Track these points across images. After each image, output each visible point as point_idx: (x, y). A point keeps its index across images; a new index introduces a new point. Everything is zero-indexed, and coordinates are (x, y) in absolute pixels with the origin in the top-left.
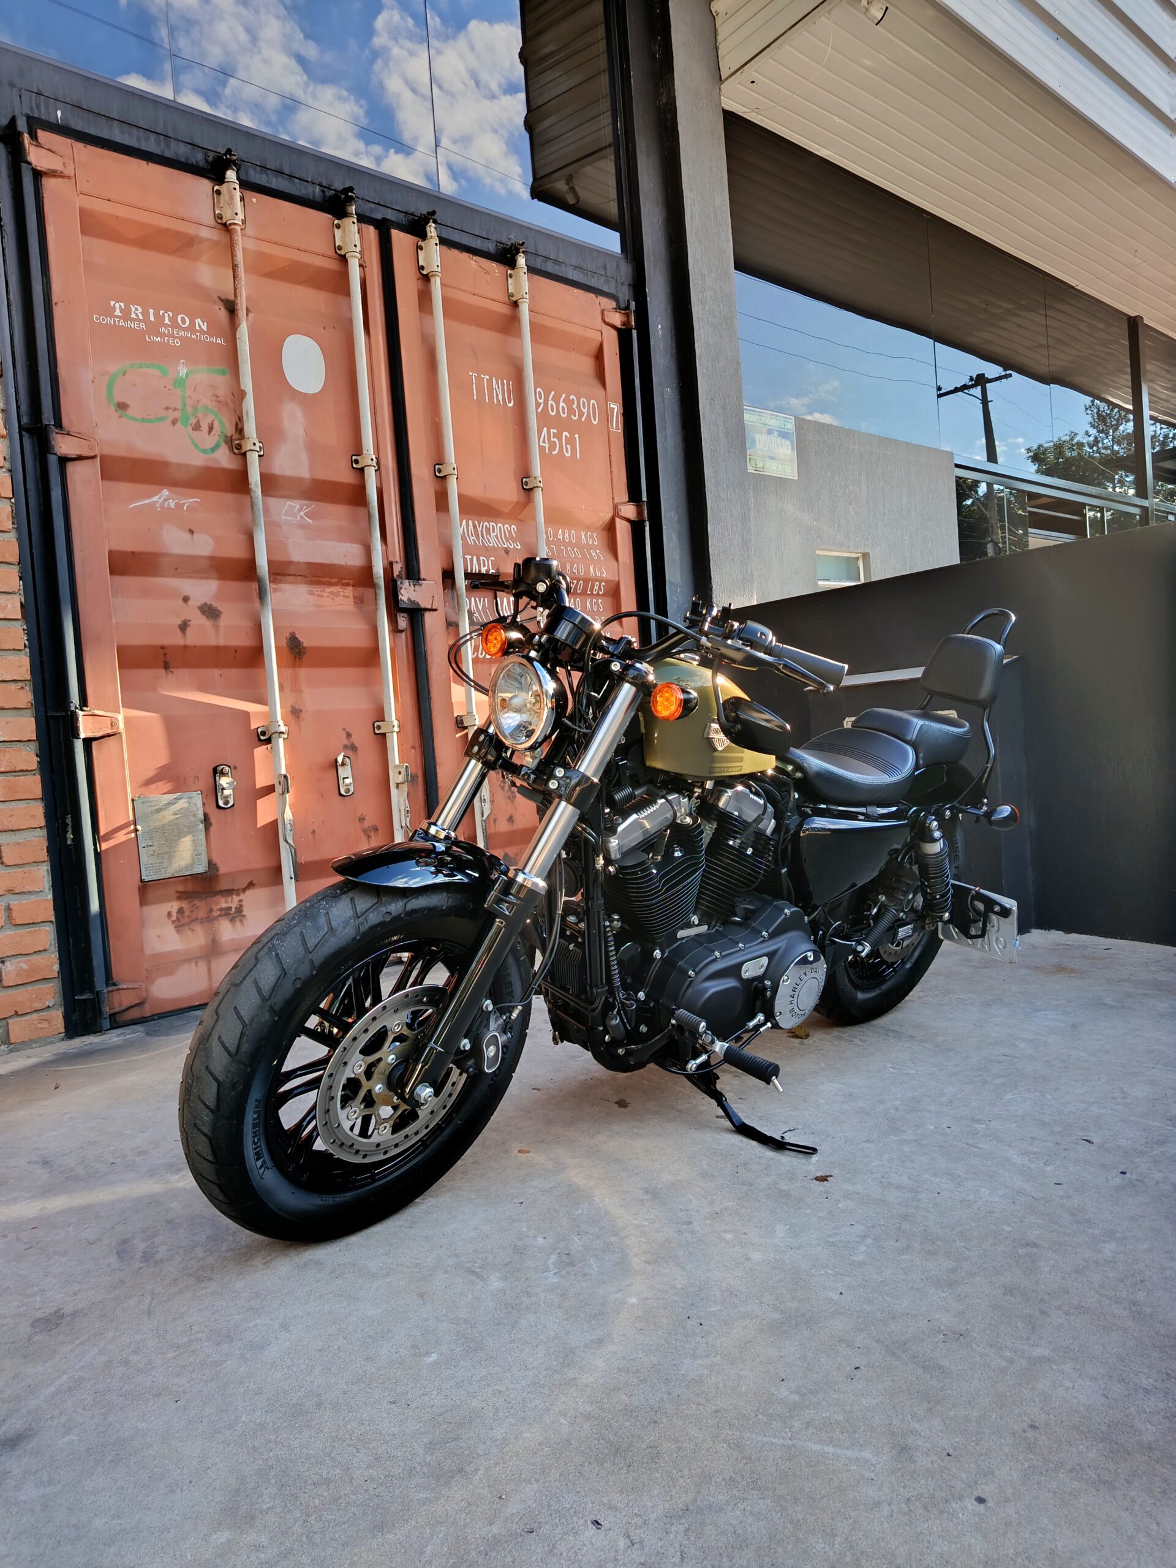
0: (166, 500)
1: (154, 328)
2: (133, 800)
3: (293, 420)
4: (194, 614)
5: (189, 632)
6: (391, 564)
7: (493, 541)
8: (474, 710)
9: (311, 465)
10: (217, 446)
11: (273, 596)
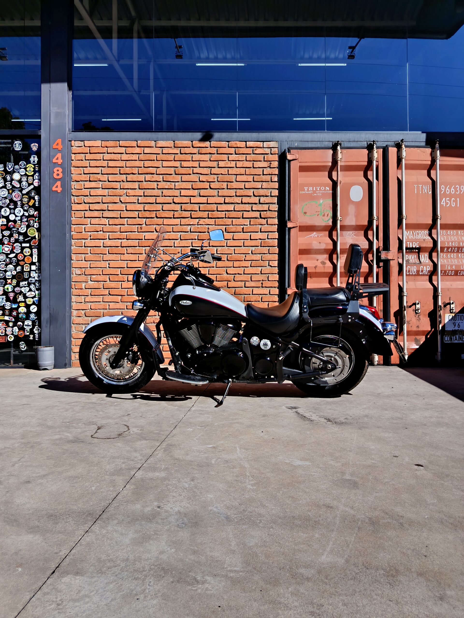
0: (315, 235)
1: (314, 192)
3: (352, 209)
4: (319, 264)
5: (317, 268)
6: (379, 247)
7: (419, 237)
8: (405, 290)
9: (356, 221)
10: (329, 220)
11: (342, 258)
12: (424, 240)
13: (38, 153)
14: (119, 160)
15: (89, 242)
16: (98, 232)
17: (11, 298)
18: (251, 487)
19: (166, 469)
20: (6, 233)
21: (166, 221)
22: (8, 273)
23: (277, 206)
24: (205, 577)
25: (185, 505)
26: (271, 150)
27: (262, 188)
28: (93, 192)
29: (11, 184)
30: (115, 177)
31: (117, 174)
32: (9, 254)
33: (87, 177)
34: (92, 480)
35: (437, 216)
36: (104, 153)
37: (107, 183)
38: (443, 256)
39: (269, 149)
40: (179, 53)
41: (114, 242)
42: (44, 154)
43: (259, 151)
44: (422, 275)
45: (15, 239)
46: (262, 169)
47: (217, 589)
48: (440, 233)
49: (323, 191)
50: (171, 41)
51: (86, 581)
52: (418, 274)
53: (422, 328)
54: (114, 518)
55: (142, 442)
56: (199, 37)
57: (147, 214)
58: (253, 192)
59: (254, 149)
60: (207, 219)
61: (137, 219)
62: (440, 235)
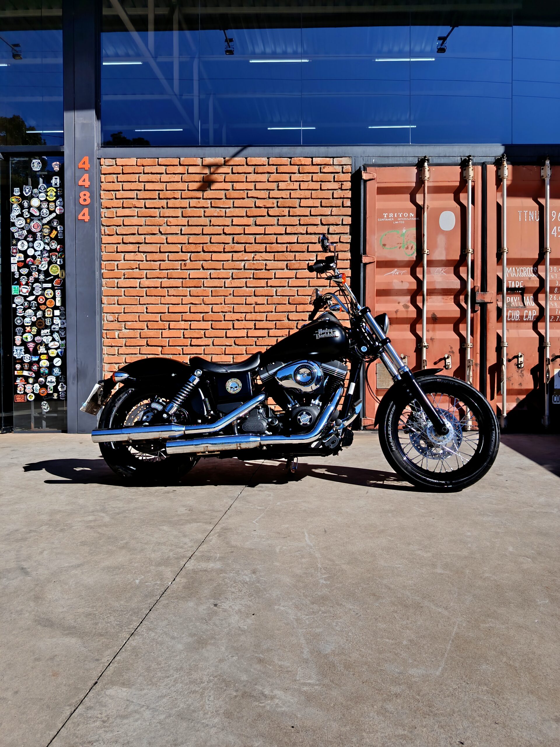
0: (395, 272)
1: (396, 219)
3: (441, 240)
4: (400, 307)
5: (398, 313)
6: (474, 287)
7: (524, 275)
8: (505, 340)
9: (446, 255)
10: (413, 253)
11: (429, 300)
12: (530, 278)
13: (61, 174)
14: (158, 182)
15: (123, 282)
16: (133, 269)
17: (31, 349)
18: (325, 582)
19: (221, 559)
20: (24, 271)
21: (215, 256)
22: (27, 320)
23: (350, 237)
24: (274, 692)
25: (246, 603)
26: (343, 168)
27: (331, 215)
28: (127, 221)
29: (29, 212)
30: (153, 203)
31: (155, 199)
32: (28, 297)
33: (119, 203)
34: (136, 572)
35: (546, 248)
36: (141, 173)
37: (144, 209)
38: (553, 298)
39: (341, 167)
40: (230, 47)
41: (153, 281)
42: (68, 174)
43: (327, 169)
44: (526, 321)
45: (35, 279)
46: (331, 192)
47: (289, 706)
48: (550, 270)
49: (406, 218)
50: (220, 33)
51: (135, 695)
52: (521, 320)
53: (524, 387)
54: (163, 618)
55: (192, 525)
56: (253, 28)
57: (192, 248)
58: (321, 220)
59: (322, 166)
60: (264, 253)
61: (181, 253)
62: (550, 272)
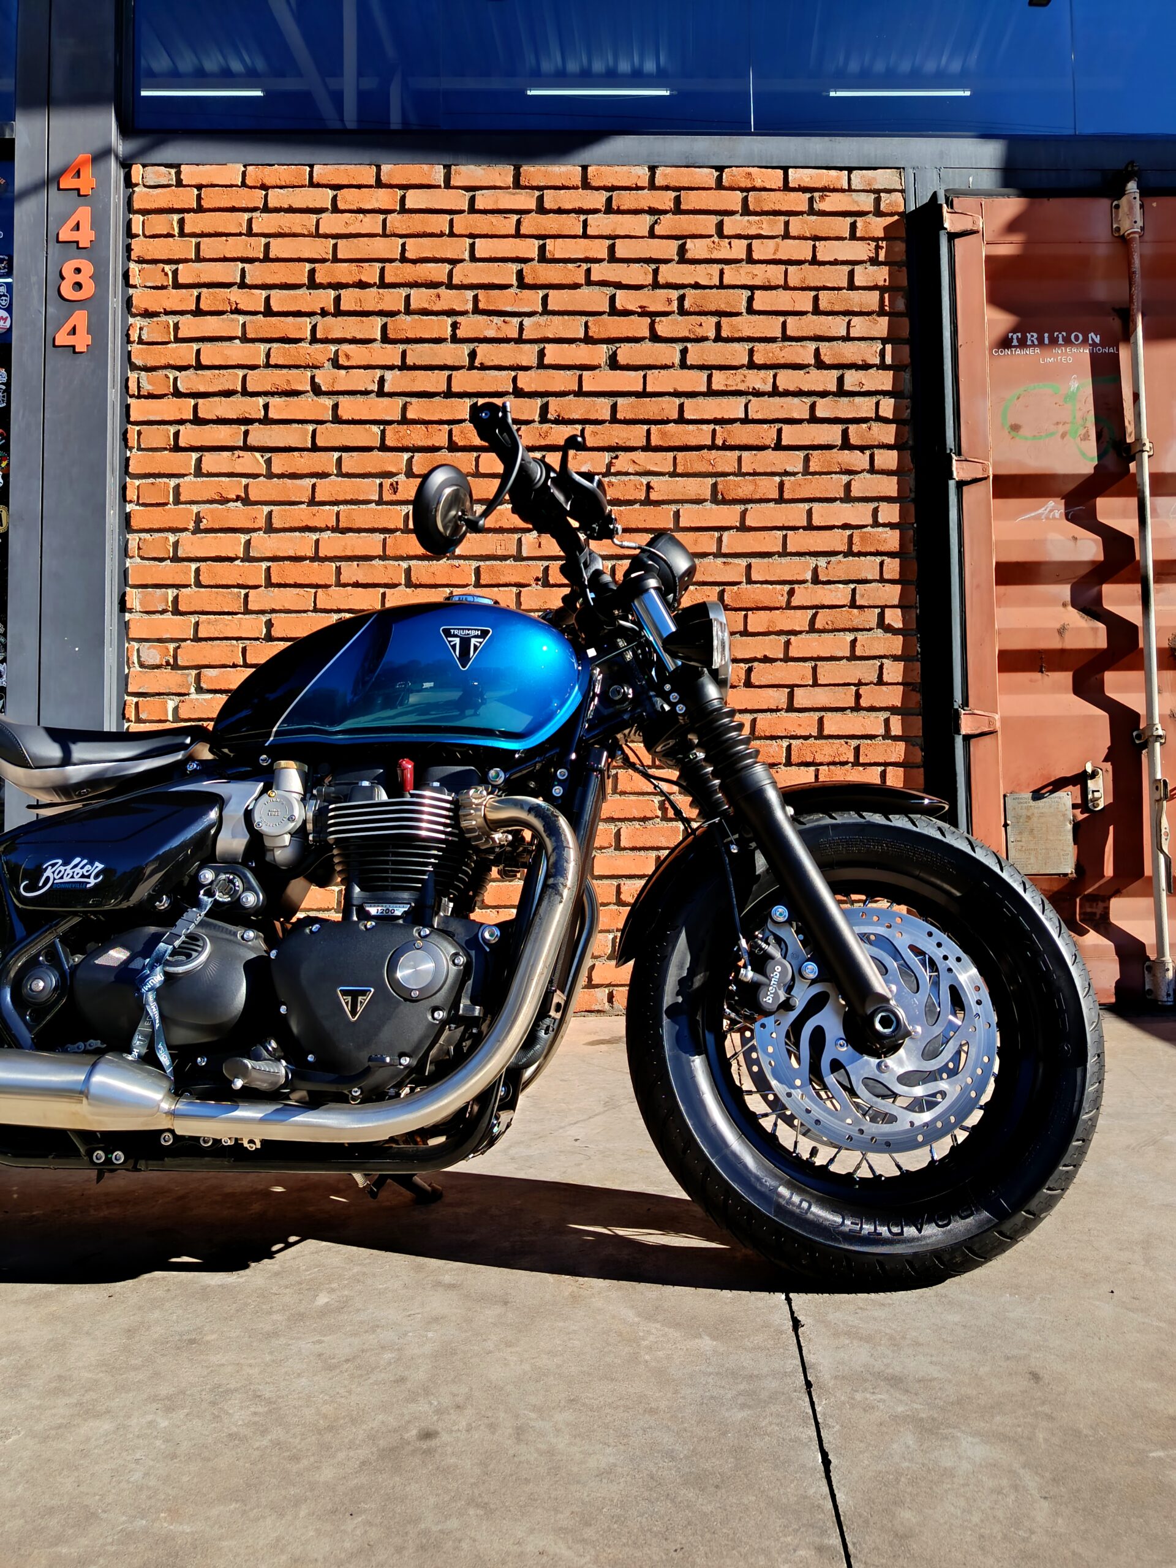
0: (1051, 511)
1: (1047, 351)
2: (1005, 796)
5: (1066, 636)
10: (1105, 453)
11: (1162, 596)
14: (309, 236)
16: (227, 501)
23: (908, 402)
26: (878, 201)
27: (847, 338)
28: (211, 354)
30: (296, 297)
31: (301, 286)
33: (186, 299)
36: (254, 210)
37: (264, 318)
39: (873, 196)
41: (290, 540)
42: (25, 209)
43: (830, 203)
46: (846, 269)
49: (1078, 346)
57: (417, 436)
59: (817, 195)
60: (643, 453)
61: (378, 453)
